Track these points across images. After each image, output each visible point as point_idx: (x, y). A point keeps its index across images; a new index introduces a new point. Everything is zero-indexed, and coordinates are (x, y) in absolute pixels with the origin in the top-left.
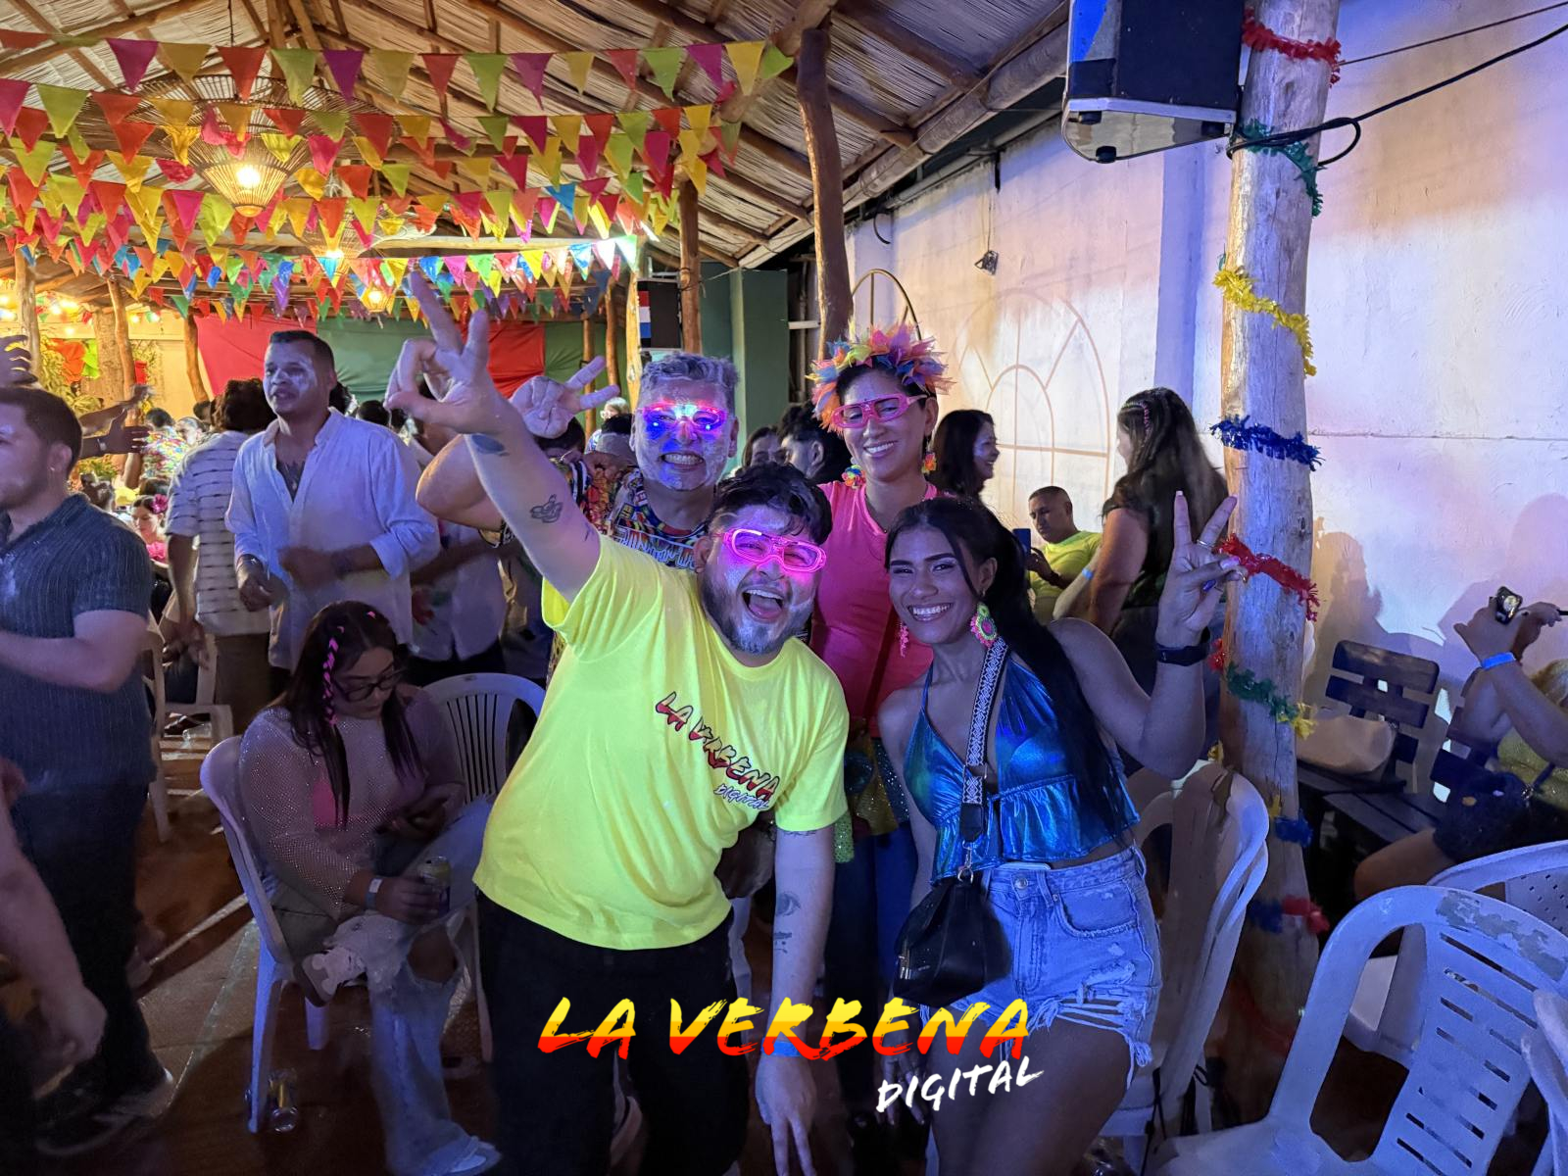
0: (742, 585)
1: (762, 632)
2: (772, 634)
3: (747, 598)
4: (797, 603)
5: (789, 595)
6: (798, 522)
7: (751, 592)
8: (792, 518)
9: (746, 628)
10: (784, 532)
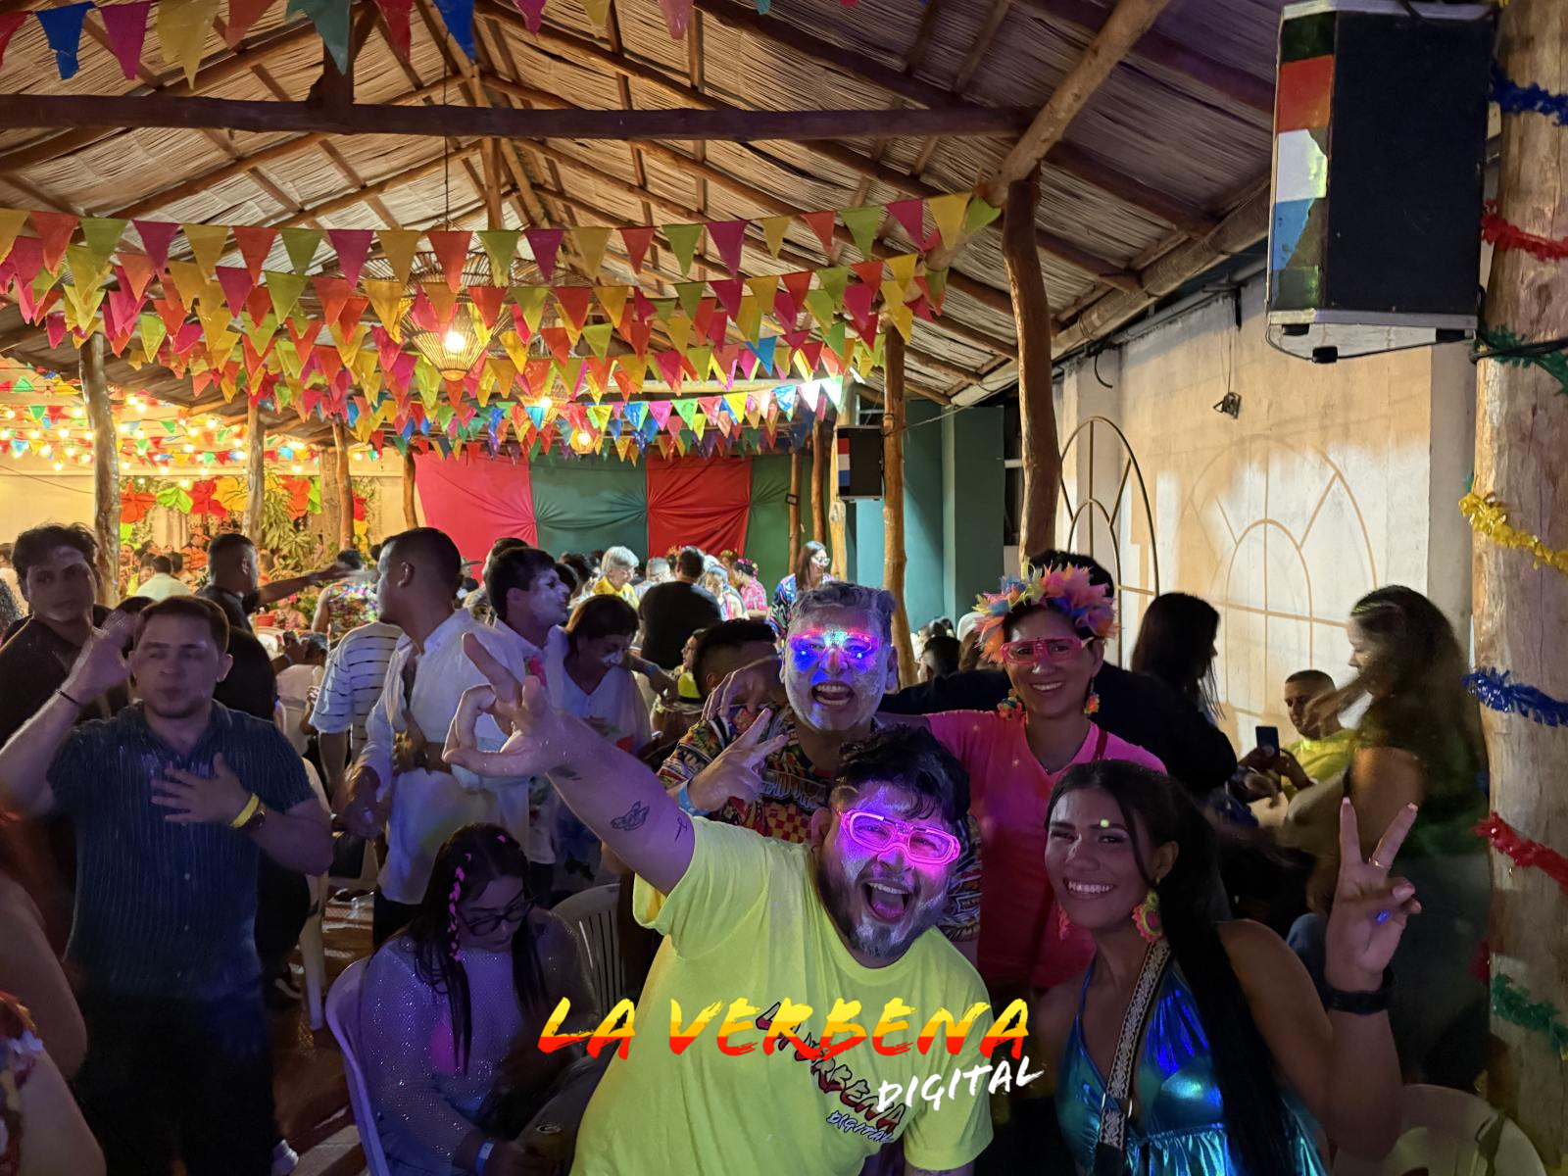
0: (862, 876)
1: (883, 934)
2: (896, 936)
3: (869, 891)
4: (926, 900)
5: (917, 890)
6: (928, 802)
7: (872, 885)
8: (919, 799)
9: (866, 929)
10: (910, 815)
